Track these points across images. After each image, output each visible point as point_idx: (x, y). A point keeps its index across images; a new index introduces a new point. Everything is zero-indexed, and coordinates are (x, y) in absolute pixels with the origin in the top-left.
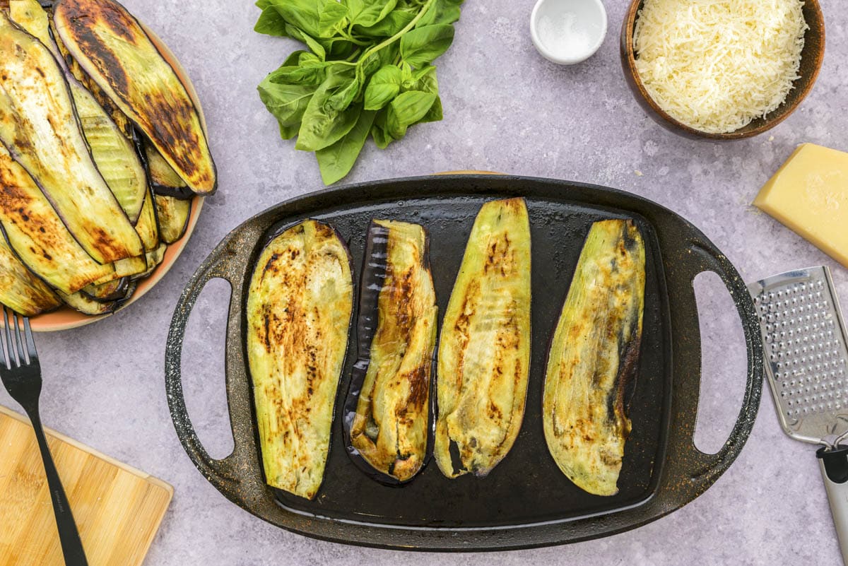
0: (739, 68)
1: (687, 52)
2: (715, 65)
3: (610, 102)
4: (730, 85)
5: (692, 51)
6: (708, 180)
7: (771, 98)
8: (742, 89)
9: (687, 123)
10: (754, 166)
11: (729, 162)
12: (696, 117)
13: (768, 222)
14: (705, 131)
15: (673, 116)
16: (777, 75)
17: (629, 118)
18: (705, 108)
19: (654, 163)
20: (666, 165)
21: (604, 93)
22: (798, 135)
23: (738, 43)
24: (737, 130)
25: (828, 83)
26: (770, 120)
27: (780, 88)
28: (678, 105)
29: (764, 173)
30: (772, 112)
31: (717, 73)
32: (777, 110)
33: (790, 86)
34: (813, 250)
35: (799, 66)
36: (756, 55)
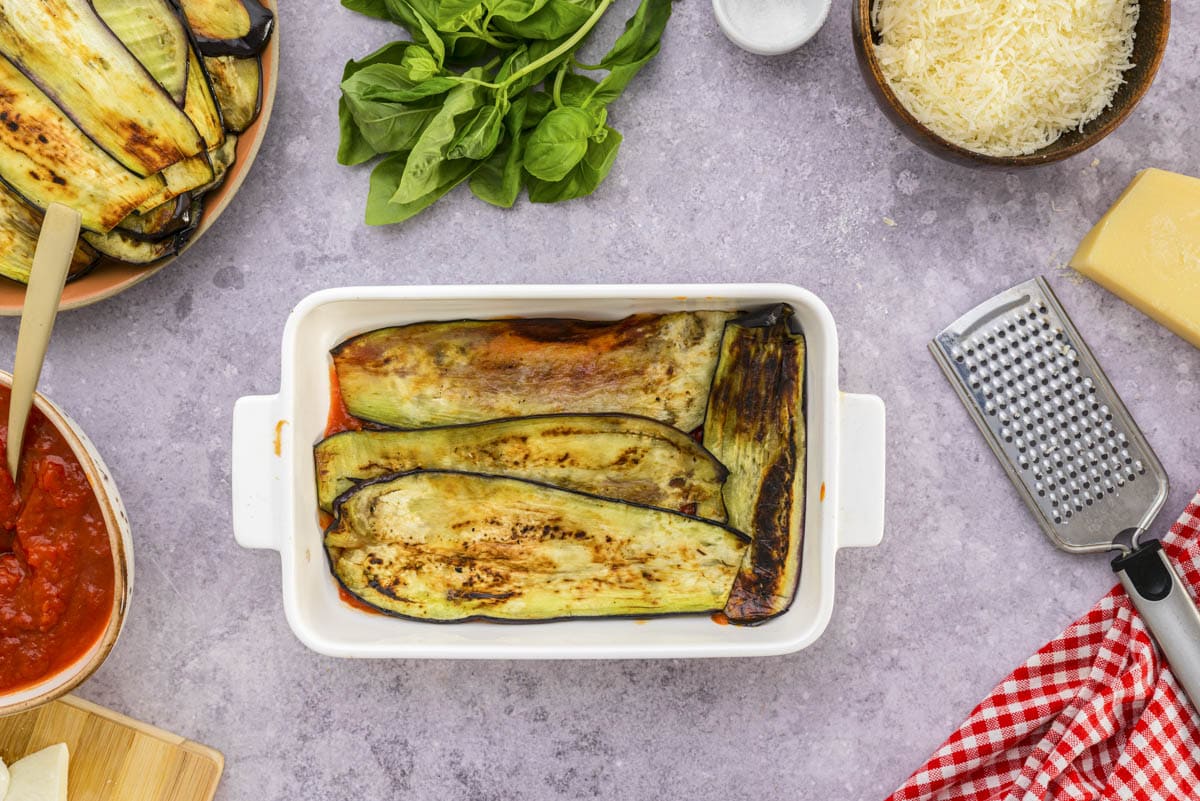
0: (1038, 54)
1: (956, 30)
2: (1001, 50)
3: (842, 113)
4: (1025, 80)
5: (963, 28)
6: (998, 230)
7: (1091, 99)
8: (1044, 86)
9: (959, 142)
10: (1071, 207)
11: (1031, 201)
12: (972, 131)
13: (1094, 294)
14: (988, 154)
15: (938, 131)
16: (1097, 64)
17: (872, 136)
18: (987, 117)
19: (913, 206)
20: (932, 208)
21: (832, 97)
22: (1138, 156)
23: (1035, 16)
24: (1039, 151)
25: (1181, 73)
26: (1089, 134)
27: (1102, 84)
28: (945, 114)
29: (1085, 216)
30: (1092, 122)
31: (1003, 63)
32: (1099, 117)
33: (1120, 80)
34: (1165, 336)
35: (1132, 48)
36: (1064, 32)
